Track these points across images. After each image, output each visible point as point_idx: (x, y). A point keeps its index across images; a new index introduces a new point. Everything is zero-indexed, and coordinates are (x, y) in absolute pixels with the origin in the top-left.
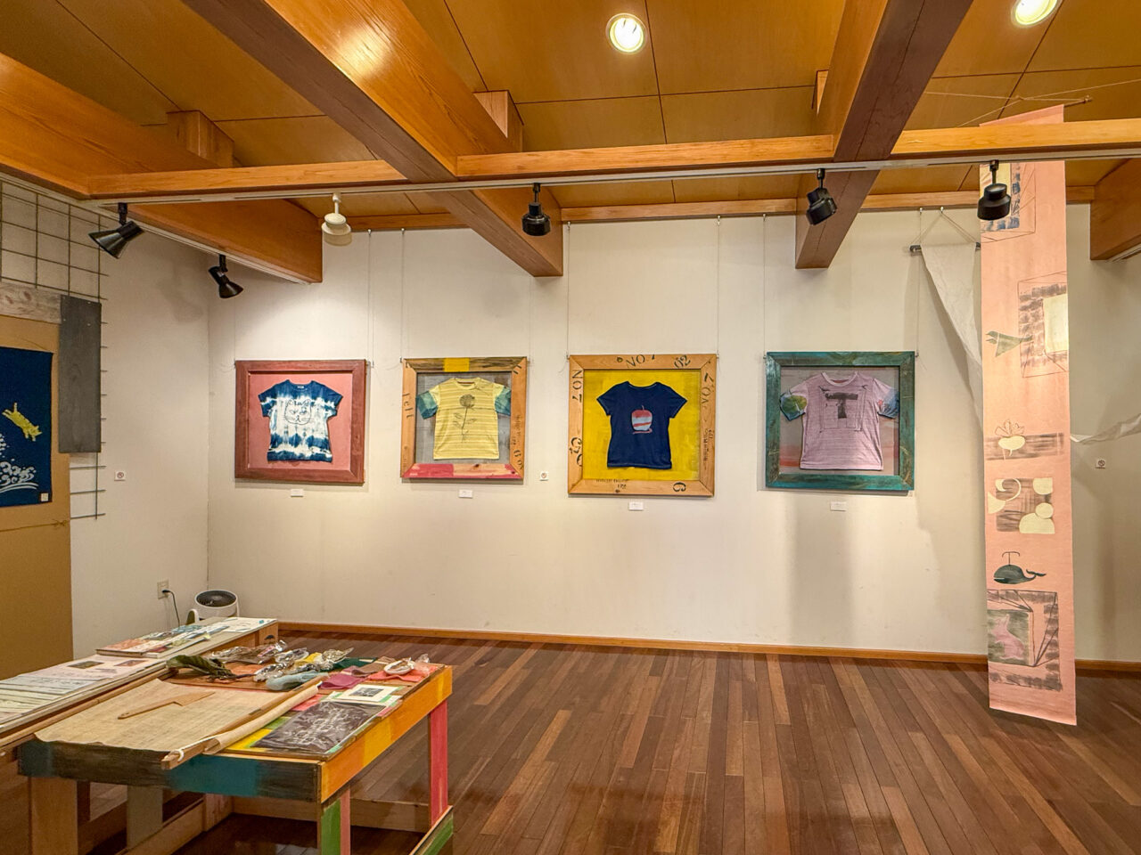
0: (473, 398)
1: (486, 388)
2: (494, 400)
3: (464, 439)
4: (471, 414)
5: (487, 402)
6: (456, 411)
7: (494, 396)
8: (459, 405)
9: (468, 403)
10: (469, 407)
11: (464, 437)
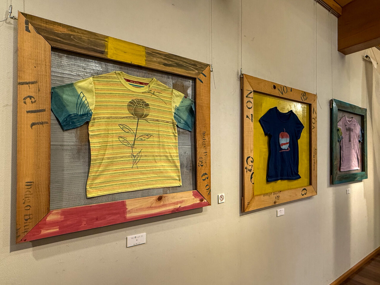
0: (147, 105)
1: (164, 95)
2: (173, 111)
3: (135, 162)
4: (144, 127)
5: (164, 112)
6: (122, 121)
7: (174, 105)
8: (126, 112)
9: (140, 112)
10: (141, 116)
11: (135, 159)
